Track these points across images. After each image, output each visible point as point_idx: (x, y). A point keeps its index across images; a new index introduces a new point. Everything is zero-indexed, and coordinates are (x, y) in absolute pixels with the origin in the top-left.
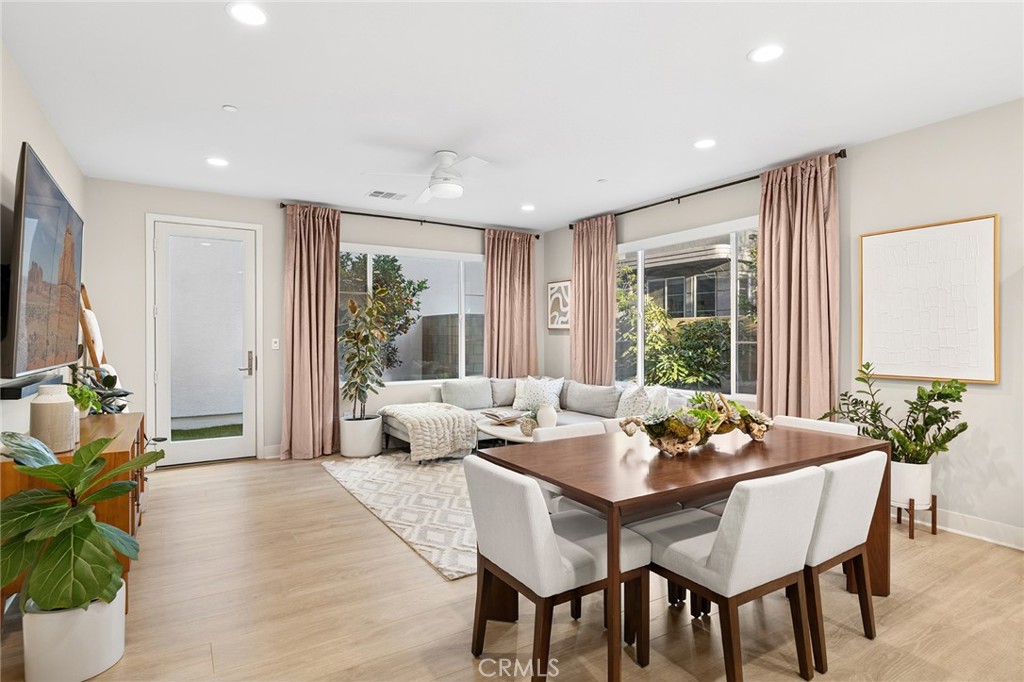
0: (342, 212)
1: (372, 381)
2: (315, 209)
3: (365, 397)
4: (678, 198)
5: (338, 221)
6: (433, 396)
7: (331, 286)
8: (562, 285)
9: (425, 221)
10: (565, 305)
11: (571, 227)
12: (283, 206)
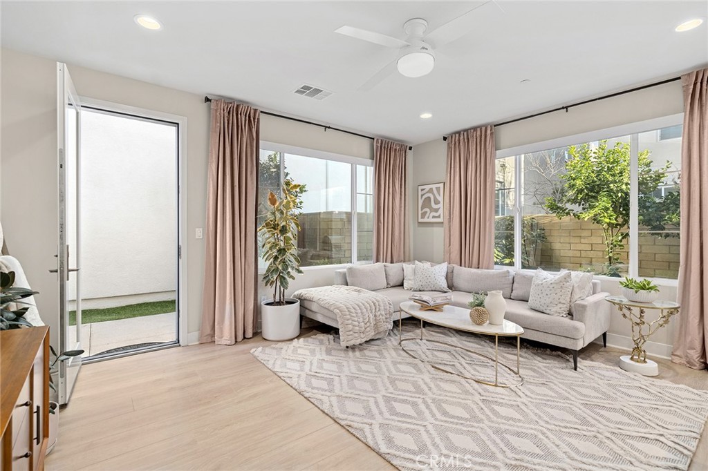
0: (262, 112)
1: (293, 268)
2: (238, 106)
3: (287, 283)
4: (567, 108)
5: (258, 119)
6: (340, 280)
7: (252, 179)
8: (434, 186)
9: (329, 128)
10: (437, 202)
11: (445, 139)
12: (207, 100)
